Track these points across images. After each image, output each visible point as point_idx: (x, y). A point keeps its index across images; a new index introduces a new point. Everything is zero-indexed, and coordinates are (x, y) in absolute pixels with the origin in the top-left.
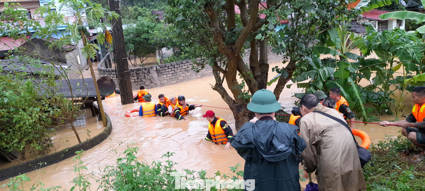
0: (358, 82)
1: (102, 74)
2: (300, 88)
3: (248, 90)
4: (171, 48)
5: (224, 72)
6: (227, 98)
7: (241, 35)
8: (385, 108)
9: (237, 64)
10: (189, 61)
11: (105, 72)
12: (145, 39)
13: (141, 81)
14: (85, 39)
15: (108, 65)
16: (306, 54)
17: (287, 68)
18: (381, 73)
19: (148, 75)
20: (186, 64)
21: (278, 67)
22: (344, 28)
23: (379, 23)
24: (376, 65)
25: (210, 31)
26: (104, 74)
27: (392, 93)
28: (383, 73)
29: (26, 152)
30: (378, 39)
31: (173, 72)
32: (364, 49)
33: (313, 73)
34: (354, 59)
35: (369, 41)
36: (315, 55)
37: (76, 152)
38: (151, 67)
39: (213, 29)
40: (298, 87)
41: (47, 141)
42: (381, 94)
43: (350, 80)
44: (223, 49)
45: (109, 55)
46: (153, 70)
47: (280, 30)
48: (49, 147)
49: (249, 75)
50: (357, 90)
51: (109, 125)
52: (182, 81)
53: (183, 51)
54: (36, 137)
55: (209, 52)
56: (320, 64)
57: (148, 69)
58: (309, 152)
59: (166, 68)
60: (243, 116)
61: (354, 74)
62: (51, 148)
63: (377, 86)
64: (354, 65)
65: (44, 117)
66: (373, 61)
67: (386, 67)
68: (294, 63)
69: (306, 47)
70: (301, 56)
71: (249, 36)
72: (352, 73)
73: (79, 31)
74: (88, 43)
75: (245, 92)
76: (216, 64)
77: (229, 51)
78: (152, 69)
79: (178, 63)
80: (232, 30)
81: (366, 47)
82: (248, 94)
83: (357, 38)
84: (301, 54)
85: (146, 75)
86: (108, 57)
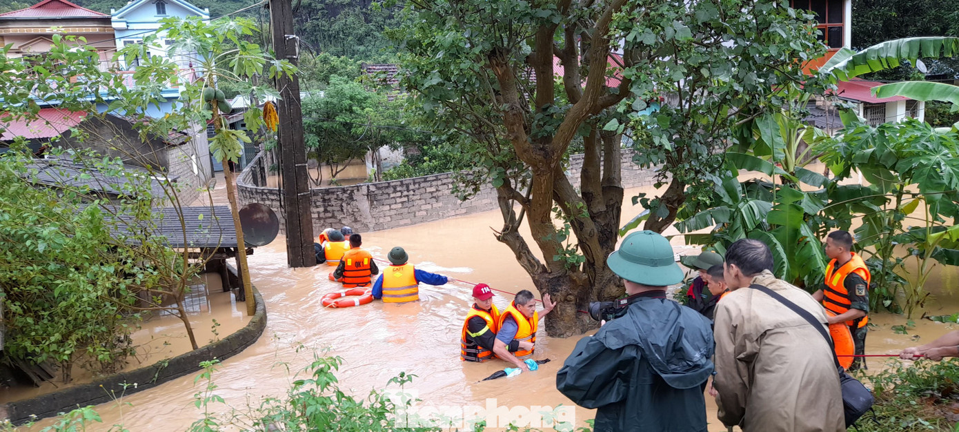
0: (821, 237)
1: (245, 197)
2: (691, 244)
3: (577, 243)
4: (400, 146)
5: (525, 202)
6: (529, 261)
7: (567, 120)
8: (884, 297)
9: (555, 186)
10: (441, 177)
11: (253, 194)
12: (345, 124)
13: (333, 217)
14: (220, 119)
15: (259, 180)
16: (708, 169)
17: (666, 199)
18: (875, 219)
19: (349, 204)
20: (434, 183)
21: (645, 194)
22: (793, 114)
23: (866, 109)
24: (864, 200)
25: (498, 110)
26: (250, 198)
27: (901, 263)
28: (879, 218)
29: (74, 365)
30: (867, 142)
31: (406, 199)
32: (837, 163)
33: (723, 212)
34: (814, 184)
35: (849, 145)
36: (728, 172)
37: (202, 363)
38: (358, 187)
39: (506, 106)
40: (687, 244)
41: (122, 342)
42: (876, 263)
43: (805, 230)
44: (525, 151)
45: (262, 158)
46: (360, 193)
47: (653, 112)
48: (126, 355)
49: (580, 211)
50: (820, 255)
51: (262, 312)
52: (423, 220)
53: (426, 155)
54: (99, 331)
55: (492, 157)
56: (738, 193)
57: (349, 192)
58: (732, 375)
59: (391, 190)
60: (563, 302)
61: (816, 219)
62: (129, 358)
63: (865, 248)
64: (814, 197)
65: (123, 286)
66: (854, 192)
67: (885, 204)
68: (680, 187)
69: (709, 153)
70: (697, 172)
71: (582, 124)
72: (809, 215)
73: (207, 101)
74: (226, 127)
75: (570, 249)
76: (506, 183)
77: (539, 156)
78: (358, 190)
79: (416, 181)
80: (546, 109)
81: (842, 158)
82: (577, 253)
83: (821, 139)
84: (698, 169)
85: (344, 205)
86: (260, 161)
